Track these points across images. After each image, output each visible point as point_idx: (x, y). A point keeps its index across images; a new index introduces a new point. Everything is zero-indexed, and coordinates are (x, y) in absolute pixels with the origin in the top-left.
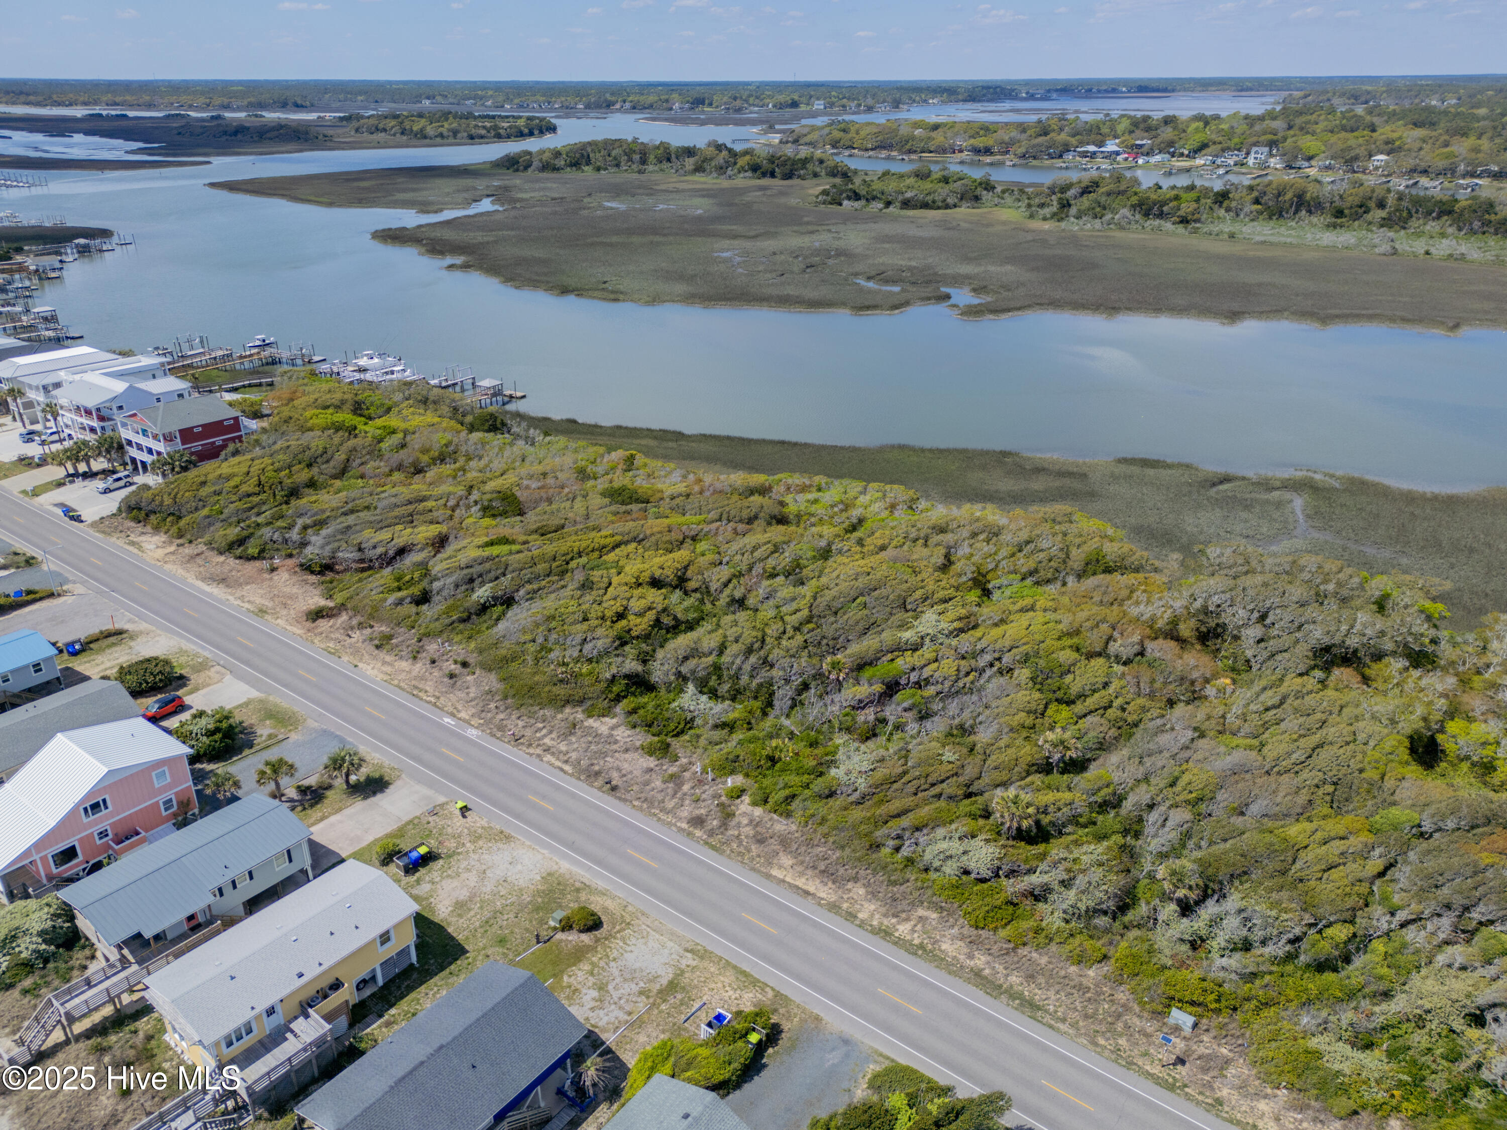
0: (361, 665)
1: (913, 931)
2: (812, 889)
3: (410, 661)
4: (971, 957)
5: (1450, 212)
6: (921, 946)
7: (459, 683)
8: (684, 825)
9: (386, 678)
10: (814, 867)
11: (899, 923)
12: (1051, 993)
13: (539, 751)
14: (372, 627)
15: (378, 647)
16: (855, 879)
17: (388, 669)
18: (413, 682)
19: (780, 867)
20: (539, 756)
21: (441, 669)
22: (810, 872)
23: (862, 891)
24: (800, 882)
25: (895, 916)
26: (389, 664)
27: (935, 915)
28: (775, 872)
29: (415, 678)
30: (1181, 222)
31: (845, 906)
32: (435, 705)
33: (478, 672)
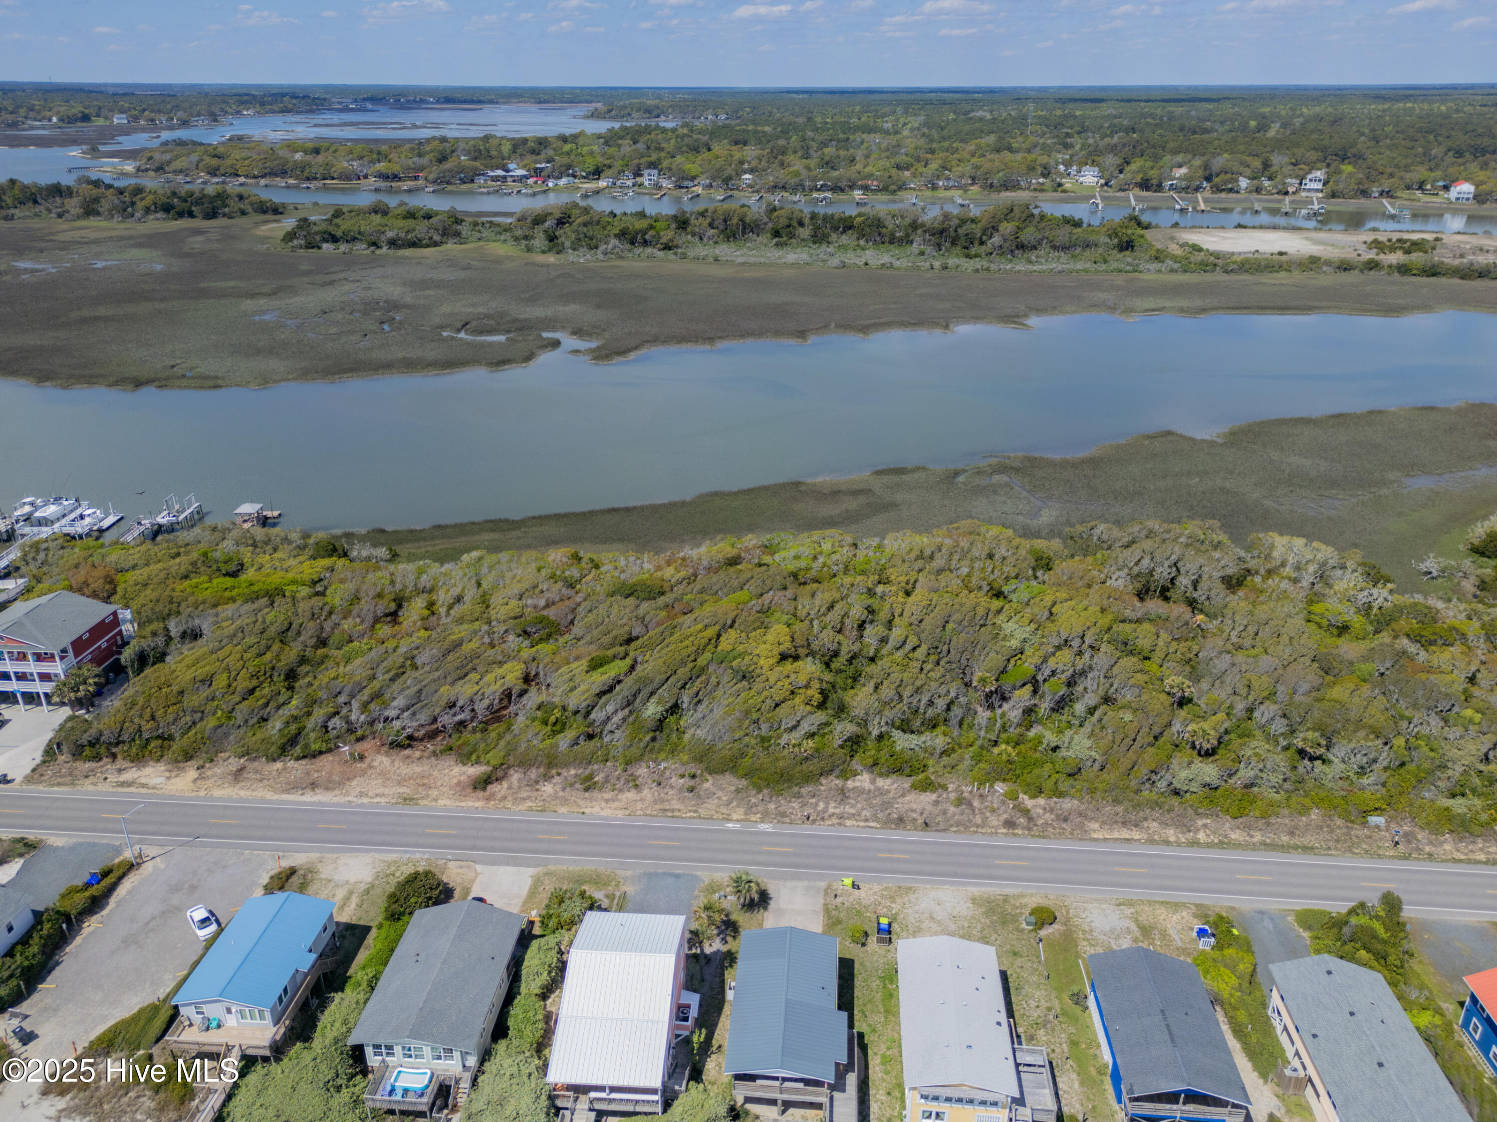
0: (587, 811)
1: (1208, 836)
2: (1127, 836)
3: (633, 791)
4: (1252, 837)
5: (851, 227)
6: (1221, 842)
7: (702, 793)
8: (1004, 831)
9: (627, 812)
10: (1116, 822)
11: (1195, 833)
12: (1309, 837)
13: (835, 820)
14: (559, 774)
15: (587, 790)
16: (1146, 819)
17: (616, 804)
18: (658, 807)
19: (1094, 831)
20: (840, 824)
21: (672, 787)
22: (1115, 826)
23: (1155, 824)
24: (1116, 835)
25: (1189, 831)
26: (613, 801)
27: (1209, 821)
28: (1095, 836)
29: (655, 802)
30: (664, 249)
31: (1156, 837)
32: (700, 817)
33: (709, 777)
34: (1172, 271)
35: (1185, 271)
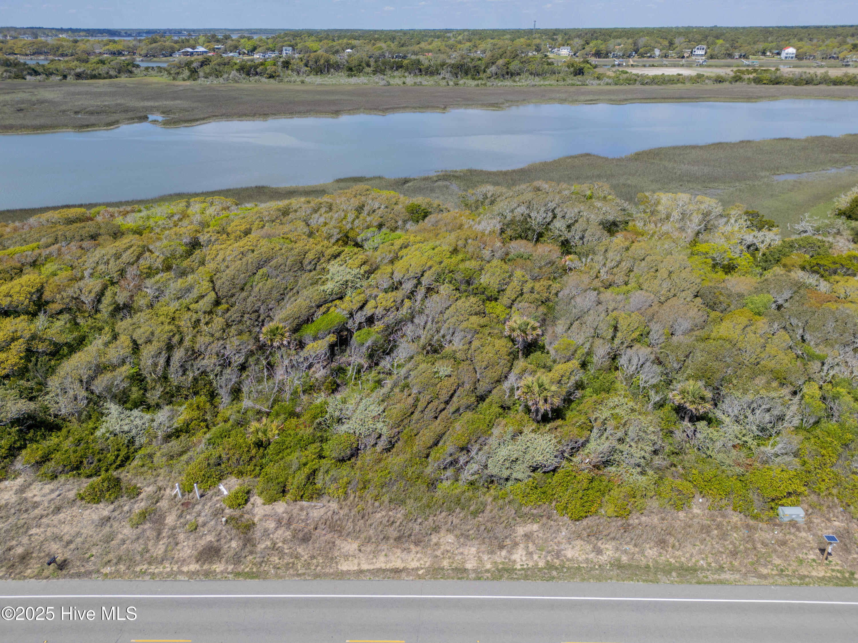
1: (530, 554)
2: (399, 564)
8: (194, 567)
11: (510, 552)
19: (346, 557)
22: (384, 546)
23: (450, 538)
24: (381, 563)
25: (501, 547)
27: (535, 527)
28: (344, 567)
30: (270, 77)
31: (445, 563)
34: (607, 84)
35: (616, 84)
